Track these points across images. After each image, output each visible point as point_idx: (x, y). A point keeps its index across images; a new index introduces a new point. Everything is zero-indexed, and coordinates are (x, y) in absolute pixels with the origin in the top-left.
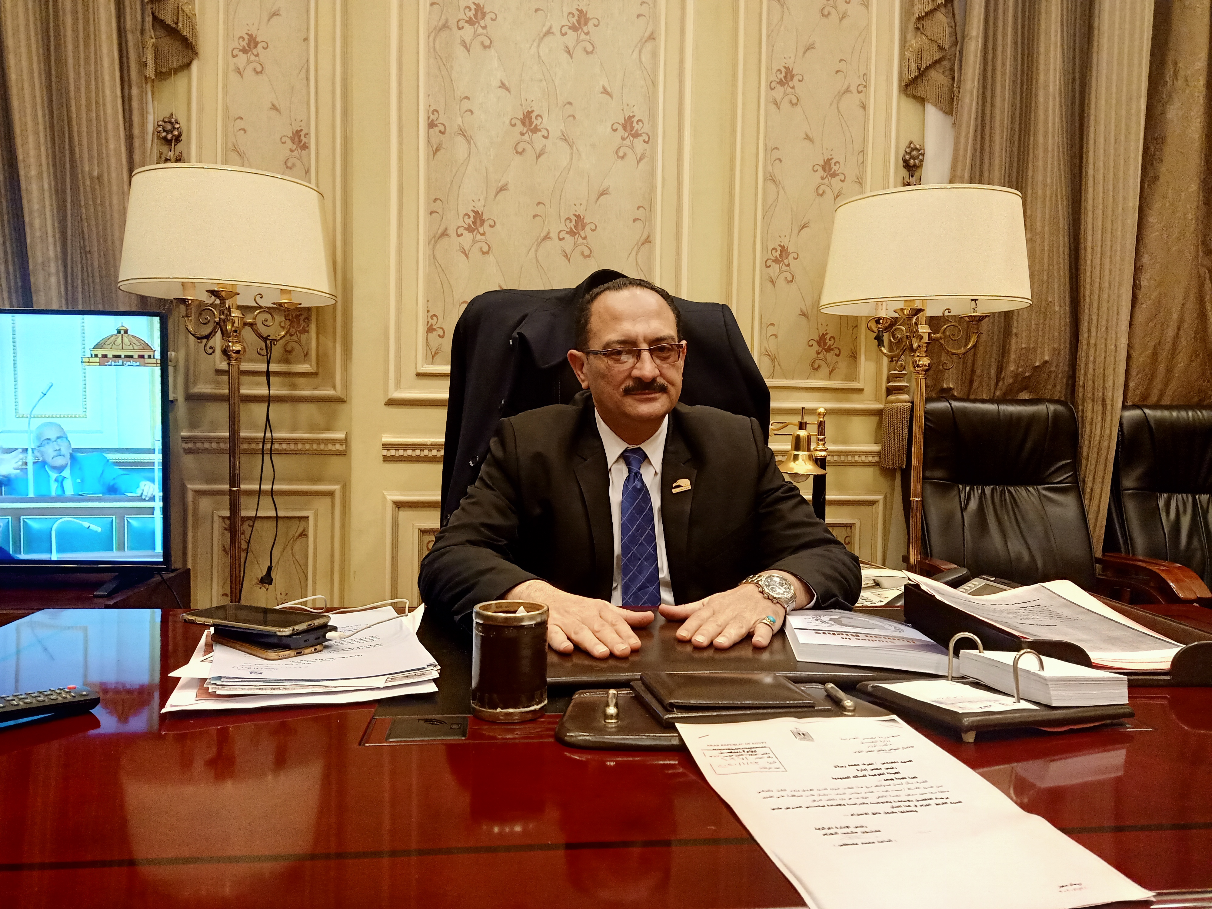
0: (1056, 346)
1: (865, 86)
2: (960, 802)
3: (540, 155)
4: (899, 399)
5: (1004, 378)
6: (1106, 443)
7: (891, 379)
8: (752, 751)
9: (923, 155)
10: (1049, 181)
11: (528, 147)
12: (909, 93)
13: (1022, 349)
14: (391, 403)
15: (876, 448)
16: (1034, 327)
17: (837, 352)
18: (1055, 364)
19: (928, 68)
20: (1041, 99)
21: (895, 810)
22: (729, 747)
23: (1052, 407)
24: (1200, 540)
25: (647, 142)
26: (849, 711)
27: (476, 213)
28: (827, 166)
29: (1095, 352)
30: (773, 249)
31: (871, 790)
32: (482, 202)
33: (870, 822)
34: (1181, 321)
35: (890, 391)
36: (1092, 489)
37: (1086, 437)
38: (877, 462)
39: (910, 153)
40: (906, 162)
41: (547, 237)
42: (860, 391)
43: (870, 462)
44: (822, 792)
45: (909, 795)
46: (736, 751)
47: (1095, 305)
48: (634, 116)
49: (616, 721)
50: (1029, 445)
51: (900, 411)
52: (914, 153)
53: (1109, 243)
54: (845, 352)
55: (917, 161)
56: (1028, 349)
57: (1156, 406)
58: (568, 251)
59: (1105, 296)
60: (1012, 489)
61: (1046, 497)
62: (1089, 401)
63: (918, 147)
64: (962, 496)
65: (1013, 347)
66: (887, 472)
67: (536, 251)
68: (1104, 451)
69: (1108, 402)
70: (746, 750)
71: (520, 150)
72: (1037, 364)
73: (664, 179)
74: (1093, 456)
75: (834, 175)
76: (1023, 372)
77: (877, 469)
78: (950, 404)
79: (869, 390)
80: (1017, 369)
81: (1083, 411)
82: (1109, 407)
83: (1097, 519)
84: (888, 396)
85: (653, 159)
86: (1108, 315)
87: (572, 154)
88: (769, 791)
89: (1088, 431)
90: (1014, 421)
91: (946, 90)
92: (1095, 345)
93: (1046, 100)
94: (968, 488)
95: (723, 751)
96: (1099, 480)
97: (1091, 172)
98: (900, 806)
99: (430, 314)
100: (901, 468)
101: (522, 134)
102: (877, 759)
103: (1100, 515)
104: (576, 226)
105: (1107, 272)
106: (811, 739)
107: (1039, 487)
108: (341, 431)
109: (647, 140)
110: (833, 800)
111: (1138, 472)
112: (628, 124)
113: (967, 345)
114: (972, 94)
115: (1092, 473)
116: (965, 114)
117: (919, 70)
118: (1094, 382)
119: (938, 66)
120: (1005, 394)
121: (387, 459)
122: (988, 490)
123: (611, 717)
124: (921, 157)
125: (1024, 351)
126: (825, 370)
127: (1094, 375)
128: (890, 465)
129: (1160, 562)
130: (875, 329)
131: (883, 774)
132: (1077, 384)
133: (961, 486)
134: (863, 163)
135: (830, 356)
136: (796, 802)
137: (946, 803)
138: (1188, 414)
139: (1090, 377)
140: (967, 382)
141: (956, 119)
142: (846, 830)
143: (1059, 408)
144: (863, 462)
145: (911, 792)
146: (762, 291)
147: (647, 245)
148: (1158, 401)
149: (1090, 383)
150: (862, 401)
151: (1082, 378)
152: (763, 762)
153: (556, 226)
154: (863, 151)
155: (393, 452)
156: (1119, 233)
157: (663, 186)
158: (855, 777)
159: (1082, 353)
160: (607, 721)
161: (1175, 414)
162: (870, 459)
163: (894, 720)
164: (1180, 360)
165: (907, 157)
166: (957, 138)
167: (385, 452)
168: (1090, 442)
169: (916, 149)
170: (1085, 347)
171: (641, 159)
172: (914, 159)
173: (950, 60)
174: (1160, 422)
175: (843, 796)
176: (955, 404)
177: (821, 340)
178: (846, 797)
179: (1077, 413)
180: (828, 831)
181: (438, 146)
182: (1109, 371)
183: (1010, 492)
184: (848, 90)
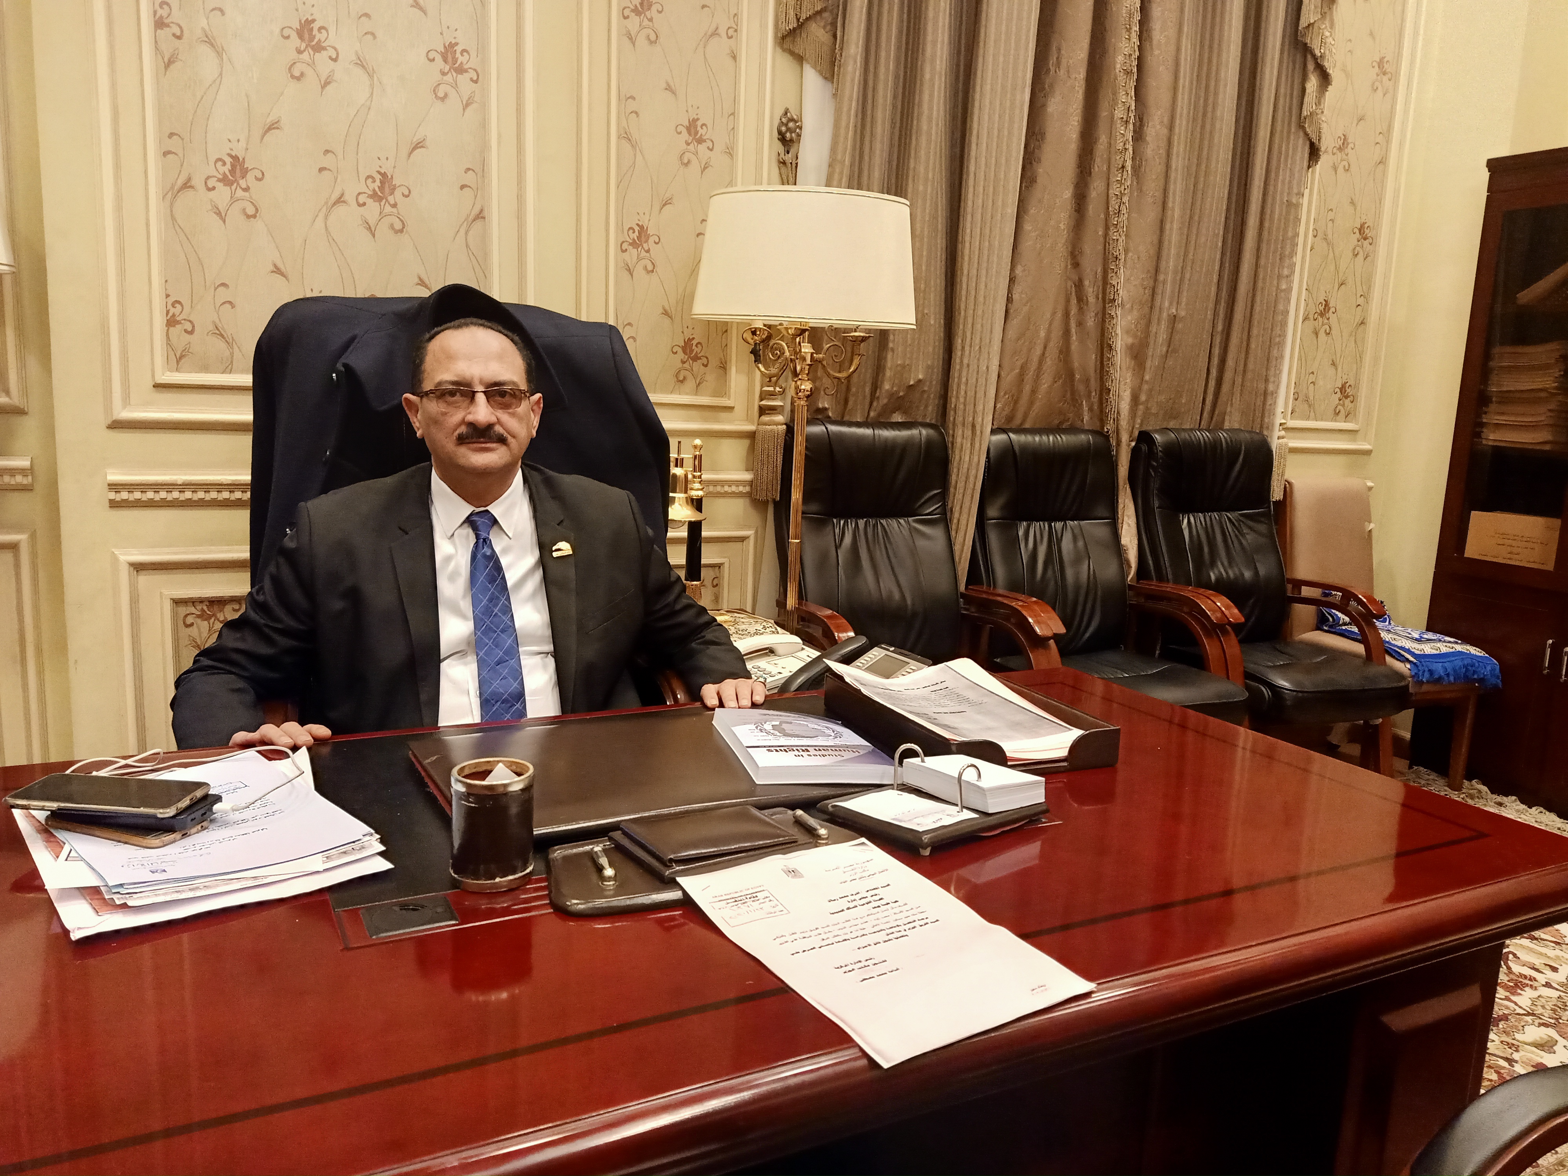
0: (929, 363)
1: (736, 31)
2: (937, 921)
3: (327, 83)
4: (774, 421)
5: (878, 398)
6: (973, 472)
7: (763, 397)
8: (754, 897)
9: (801, 128)
10: (930, 175)
11: (309, 72)
12: (785, 47)
13: (897, 366)
14: (117, 425)
15: (748, 476)
16: (909, 342)
17: (705, 361)
18: (928, 383)
19: (807, 19)
20: (927, 76)
21: (891, 937)
22: (732, 896)
23: (924, 432)
24: (1054, 572)
25: (476, 82)
26: (823, 839)
27: (235, 158)
28: (692, 127)
29: (968, 374)
30: (630, 228)
31: (865, 920)
32: (243, 144)
33: (876, 953)
34: (1047, 340)
35: (763, 411)
36: (959, 520)
37: (955, 464)
38: (747, 493)
39: (786, 125)
40: (780, 132)
41: (340, 200)
42: (730, 409)
43: (741, 493)
44: (827, 930)
45: (896, 920)
46: (739, 899)
47: (970, 320)
48: (457, 44)
49: (614, 882)
50: (902, 475)
51: (774, 435)
52: (791, 125)
53: (986, 252)
54: (714, 362)
55: (793, 135)
56: (903, 366)
57: (1019, 431)
58: (372, 223)
59: (980, 312)
60: (884, 522)
61: (916, 529)
62: (960, 426)
63: (795, 117)
64: (837, 531)
65: (889, 364)
66: (758, 503)
67: (326, 217)
68: (972, 479)
69: (978, 427)
70: (748, 897)
71: (297, 74)
72: (912, 383)
73: (499, 136)
74: (961, 485)
75: (700, 141)
76: (897, 392)
77: (747, 500)
78: (826, 428)
79: (740, 410)
80: (892, 388)
81: (953, 436)
82: (978, 433)
83: (962, 551)
84: (760, 416)
85: (484, 107)
86: (982, 332)
87: (372, 86)
88: (782, 936)
89: (957, 457)
90: (889, 449)
91: (826, 49)
92: (968, 365)
93: (932, 79)
94: (842, 522)
95: (728, 901)
96: (965, 510)
97: (972, 168)
98: (893, 933)
99: (171, 300)
100: (774, 500)
101: (300, 52)
102: (862, 887)
103: (965, 548)
104: (381, 188)
105: (982, 286)
106: (801, 876)
107: (910, 519)
108: (22, 455)
109: (475, 78)
110: (838, 936)
111: (1000, 501)
112: (449, 52)
113: (850, 368)
114: (855, 62)
115: (959, 503)
116: (848, 84)
117: (798, 20)
118: (965, 405)
119: (818, 17)
120: (879, 415)
121: (114, 505)
122: (861, 523)
123: (609, 879)
124: (798, 130)
125: (899, 368)
126: (690, 384)
127: (965, 398)
128: (762, 496)
129: (1019, 596)
130: (752, 342)
131: (870, 902)
132: (948, 406)
133: (835, 520)
134: (733, 128)
135: (697, 366)
136: (807, 944)
137: (927, 923)
138: (1049, 439)
139: (962, 400)
140: (842, 402)
141: (837, 90)
142: (860, 965)
143: (931, 432)
144: (733, 493)
145: (897, 917)
146: (617, 283)
147: (479, 224)
148: (1021, 424)
149: (962, 406)
150: (731, 422)
151: (953, 400)
152: (767, 906)
153: (352, 187)
154: (733, 114)
155: (124, 495)
156: (997, 243)
157: (499, 143)
158: (848, 909)
159: (955, 373)
160: (605, 883)
161: (1037, 439)
162: (741, 489)
163: (863, 844)
164: (1044, 381)
165: (784, 129)
166: (838, 111)
167: (112, 495)
168: (959, 470)
169: (792, 120)
170: (958, 367)
171: (467, 105)
172: (791, 133)
173: (831, 12)
174: (1024, 448)
175: (845, 931)
176: (833, 428)
177: (687, 346)
178: (847, 930)
179: (948, 437)
180: (845, 968)
181: (172, 56)
182: (980, 394)
183: (880, 523)
184: (715, 33)
